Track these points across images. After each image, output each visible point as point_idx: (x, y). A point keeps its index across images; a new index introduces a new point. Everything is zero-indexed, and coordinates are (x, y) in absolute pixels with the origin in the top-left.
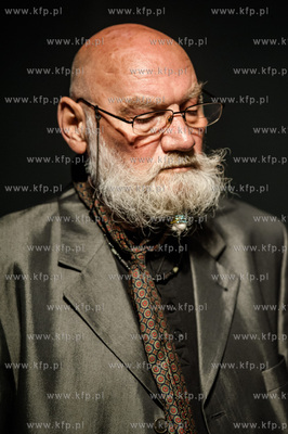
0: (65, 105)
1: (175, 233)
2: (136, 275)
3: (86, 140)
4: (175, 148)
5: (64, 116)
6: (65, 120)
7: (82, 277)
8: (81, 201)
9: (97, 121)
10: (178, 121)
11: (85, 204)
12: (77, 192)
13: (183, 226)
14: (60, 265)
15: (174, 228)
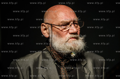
0: (43, 25)
1: (72, 57)
2: (62, 69)
3: (49, 34)
4: (72, 32)
5: (43, 28)
6: (43, 29)
7: (47, 70)
8: (48, 51)
9: (52, 28)
10: (73, 26)
11: (49, 51)
12: (47, 49)
13: (74, 55)
14: (41, 67)
15: (72, 55)
